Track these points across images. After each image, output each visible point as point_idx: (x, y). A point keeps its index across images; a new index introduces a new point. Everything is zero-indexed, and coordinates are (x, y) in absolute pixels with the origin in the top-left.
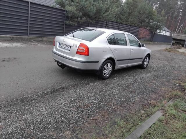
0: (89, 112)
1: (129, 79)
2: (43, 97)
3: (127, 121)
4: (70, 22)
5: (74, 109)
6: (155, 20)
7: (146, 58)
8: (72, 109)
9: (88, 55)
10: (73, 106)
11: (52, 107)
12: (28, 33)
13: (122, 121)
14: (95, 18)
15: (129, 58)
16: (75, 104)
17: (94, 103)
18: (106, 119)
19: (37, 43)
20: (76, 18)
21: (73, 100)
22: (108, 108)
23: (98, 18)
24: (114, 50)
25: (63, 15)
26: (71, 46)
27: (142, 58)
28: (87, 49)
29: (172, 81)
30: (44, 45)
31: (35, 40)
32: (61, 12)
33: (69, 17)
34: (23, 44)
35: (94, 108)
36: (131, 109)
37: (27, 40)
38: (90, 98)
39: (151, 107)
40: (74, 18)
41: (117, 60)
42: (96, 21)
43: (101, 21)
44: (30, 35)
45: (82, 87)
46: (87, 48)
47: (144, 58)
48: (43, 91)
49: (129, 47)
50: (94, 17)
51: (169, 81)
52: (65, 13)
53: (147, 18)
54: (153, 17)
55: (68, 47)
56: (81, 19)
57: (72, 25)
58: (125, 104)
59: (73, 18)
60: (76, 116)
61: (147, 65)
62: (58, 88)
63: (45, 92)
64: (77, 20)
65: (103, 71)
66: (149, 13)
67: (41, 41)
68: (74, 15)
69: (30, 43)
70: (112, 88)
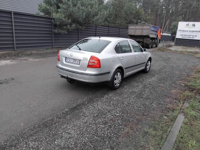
0: (117, 127)
1: (138, 85)
2: (64, 118)
3: (155, 129)
4: (59, 30)
5: (101, 126)
6: (142, 20)
7: (148, 62)
8: (100, 126)
9: (100, 67)
10: (99, 123)
11: (79, 127)
12: (14, 47)
13: (151, 129)
14: (85, 23)
15: (134, 65)
16: (100, 120)
17: (118, 116)
18: (136, 131)
19: (27, 58)
20: (65, 25)
21: (96, 117)
22: (132, 119)
23: (88, 24)
24: (122, 59)
25: (50, 24)
26: (80, 60)
27: (145, 63)
28: (98, 62)
29: (177, 82)
30: (36, 59)
31: (23, 55)
32: (48, 20)
33: (57, 25)
34: (13, 60)
35: (120, 121)
36: (153, 116)
37: (15, 55)
38: (111, 111)
39: (170, 111)
40: (63, 26)
41: (125, 69)
42: (86, 26)
43: (91, 26)
44: (16, 49)
45: (98, 100)
46: (99, 60)
47: (146, 62)
48: (61, 112)
49: (133, 53)
50: (83, 23)
51: (175, 83)
52: (53, 21)
53: (134, 18)
54: (141, 17)
55: (77, 61)
56: (71, 26)
57: (61, 33)
58: (146, 112)
59: (61, 26)
60: (107, 133)
61: (149, 69)
62: (75, 106)
63: (64, 112)
64: (67, 27)
65: (115, 81)
66: (136, 13)
67: (30, 54)
68: (62, 22)
69: (19, 58)
70: (127, 98)
